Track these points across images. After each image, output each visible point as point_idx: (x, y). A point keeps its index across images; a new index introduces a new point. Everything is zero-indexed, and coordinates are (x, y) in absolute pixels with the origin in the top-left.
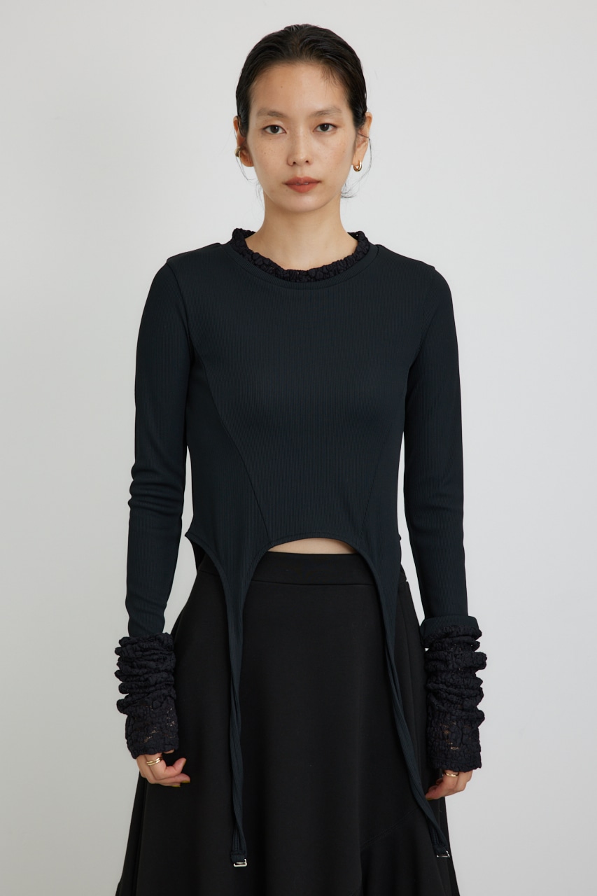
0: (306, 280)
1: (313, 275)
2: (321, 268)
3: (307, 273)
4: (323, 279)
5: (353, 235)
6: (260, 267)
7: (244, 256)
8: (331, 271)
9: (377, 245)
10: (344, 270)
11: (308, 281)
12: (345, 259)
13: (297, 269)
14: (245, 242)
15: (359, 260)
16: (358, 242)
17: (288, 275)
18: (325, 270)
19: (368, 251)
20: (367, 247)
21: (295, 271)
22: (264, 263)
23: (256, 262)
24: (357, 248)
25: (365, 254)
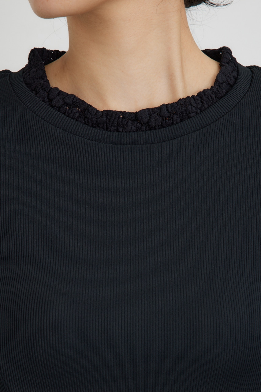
0: (134, 128)
1: (145, 120)
2: (158, 108)
3: (136, 117)
4: (162, 127)
5: (211, 53)
6: (59, 109)
7: (37, 93)
8: (176, 114)
9: (251, 68)
10: (197, 114)
11: (138, 129)
12: (200, 94)
13: (119, 110)
14: (44, 72)
15: (221, 98)
16: (221, 66)
17: (105, 119)
18: (165, 112)
19: (236, 79)
20: (235, 74)
21: (116, 112)
22: (65, 104)
23: (53, 103)
24: (218, 76)
25: (232, 86)
